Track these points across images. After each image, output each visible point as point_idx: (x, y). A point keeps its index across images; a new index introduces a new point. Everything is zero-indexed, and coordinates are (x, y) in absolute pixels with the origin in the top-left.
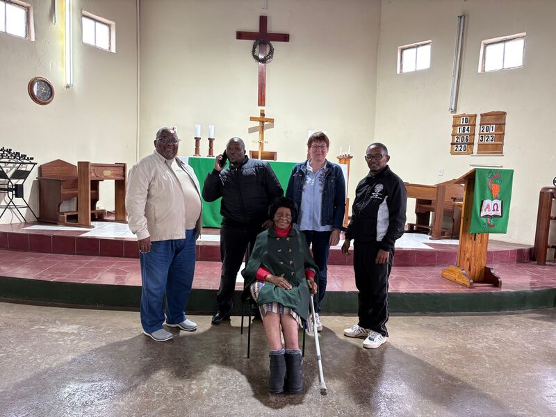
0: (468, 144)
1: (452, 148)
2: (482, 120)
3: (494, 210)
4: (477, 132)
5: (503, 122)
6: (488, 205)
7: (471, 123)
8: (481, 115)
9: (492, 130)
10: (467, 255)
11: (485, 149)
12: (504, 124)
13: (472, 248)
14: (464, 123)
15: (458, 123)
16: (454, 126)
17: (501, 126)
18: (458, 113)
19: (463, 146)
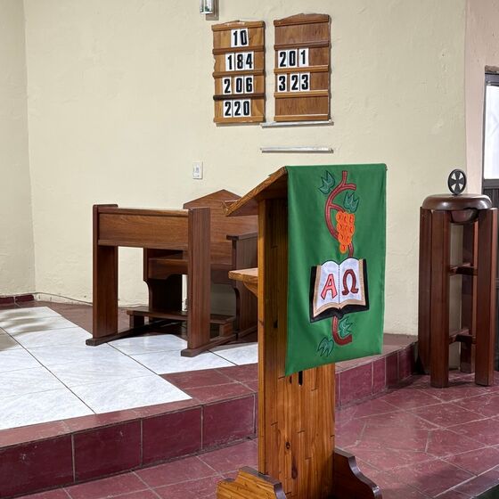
0: (253, 97)
1: (218, 109)
2: (278, 36)
3: (345, 293)
4: (270, 66)
5: (324, 41)
6: (331, 279)
7: (255, 44)
8: (276, 23)
9: (304, 60)
10: (285, 434)
11: (291, 110)
12: (328, 45)
13: (295, 409)
14: (239, 44)
15: (224, 46)
16: (218, 52)
17: (321, 51)
18: (224, 19)
19: (242, 102)
